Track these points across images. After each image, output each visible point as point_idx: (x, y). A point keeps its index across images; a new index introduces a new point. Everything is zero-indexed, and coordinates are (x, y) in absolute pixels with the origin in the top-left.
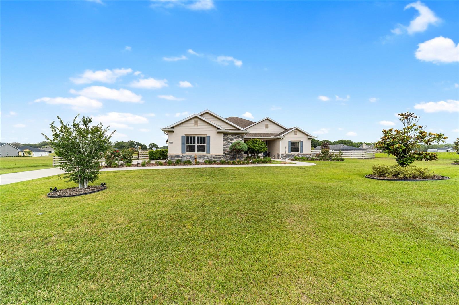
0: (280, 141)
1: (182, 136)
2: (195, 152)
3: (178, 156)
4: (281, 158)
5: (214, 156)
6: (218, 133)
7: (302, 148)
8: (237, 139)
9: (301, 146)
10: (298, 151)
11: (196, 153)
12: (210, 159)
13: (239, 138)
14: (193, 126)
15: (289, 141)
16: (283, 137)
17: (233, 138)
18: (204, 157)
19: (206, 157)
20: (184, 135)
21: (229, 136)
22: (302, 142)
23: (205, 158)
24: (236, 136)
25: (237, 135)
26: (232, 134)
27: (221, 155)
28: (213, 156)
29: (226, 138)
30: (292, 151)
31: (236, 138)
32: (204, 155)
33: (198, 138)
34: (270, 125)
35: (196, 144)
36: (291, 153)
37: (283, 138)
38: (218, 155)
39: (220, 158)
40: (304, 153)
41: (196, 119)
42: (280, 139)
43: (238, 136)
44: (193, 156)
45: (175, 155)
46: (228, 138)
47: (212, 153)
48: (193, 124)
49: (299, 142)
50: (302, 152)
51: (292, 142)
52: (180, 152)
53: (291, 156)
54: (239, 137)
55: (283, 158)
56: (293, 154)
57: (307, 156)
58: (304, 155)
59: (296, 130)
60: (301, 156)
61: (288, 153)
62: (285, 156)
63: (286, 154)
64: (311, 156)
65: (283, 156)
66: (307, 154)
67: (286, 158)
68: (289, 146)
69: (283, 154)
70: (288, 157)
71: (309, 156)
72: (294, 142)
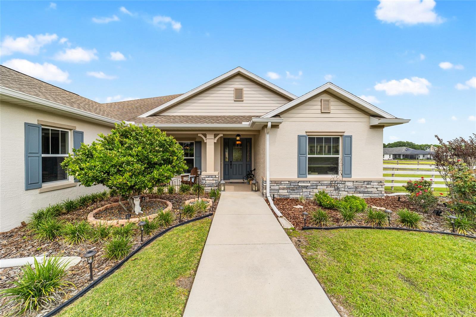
0: (268, 135)
4: (269, 194)
7: (347, 159)
9: (344, 153)
10: (334, 170)
15: (299, 137)
16: (276, 120)
22: (351, 137)
30: (312, 170)
34: (249, 91)
36: (309, 176)
37: (275, 126)
40: (355, 176)
42: (265, 129)
49: (336, 140)
50: (350, 174)
51: (311, 139)
53: (306, 187)
55: (279, 194)
56: (316, 182)
57: (368, 186)
58: (357, 183)
59: (325, 97)
60: (346, 187)
61: (296, 177)
62: (283, 189)
63: (288, 182)
64: (382, 185)
65: (278, 187)
66: (369, 182)
67: (288, 194)
68: (300, 153)
69: (277, 182)
70: (296, 191)
71: (377, 188)
72: (320, 140)
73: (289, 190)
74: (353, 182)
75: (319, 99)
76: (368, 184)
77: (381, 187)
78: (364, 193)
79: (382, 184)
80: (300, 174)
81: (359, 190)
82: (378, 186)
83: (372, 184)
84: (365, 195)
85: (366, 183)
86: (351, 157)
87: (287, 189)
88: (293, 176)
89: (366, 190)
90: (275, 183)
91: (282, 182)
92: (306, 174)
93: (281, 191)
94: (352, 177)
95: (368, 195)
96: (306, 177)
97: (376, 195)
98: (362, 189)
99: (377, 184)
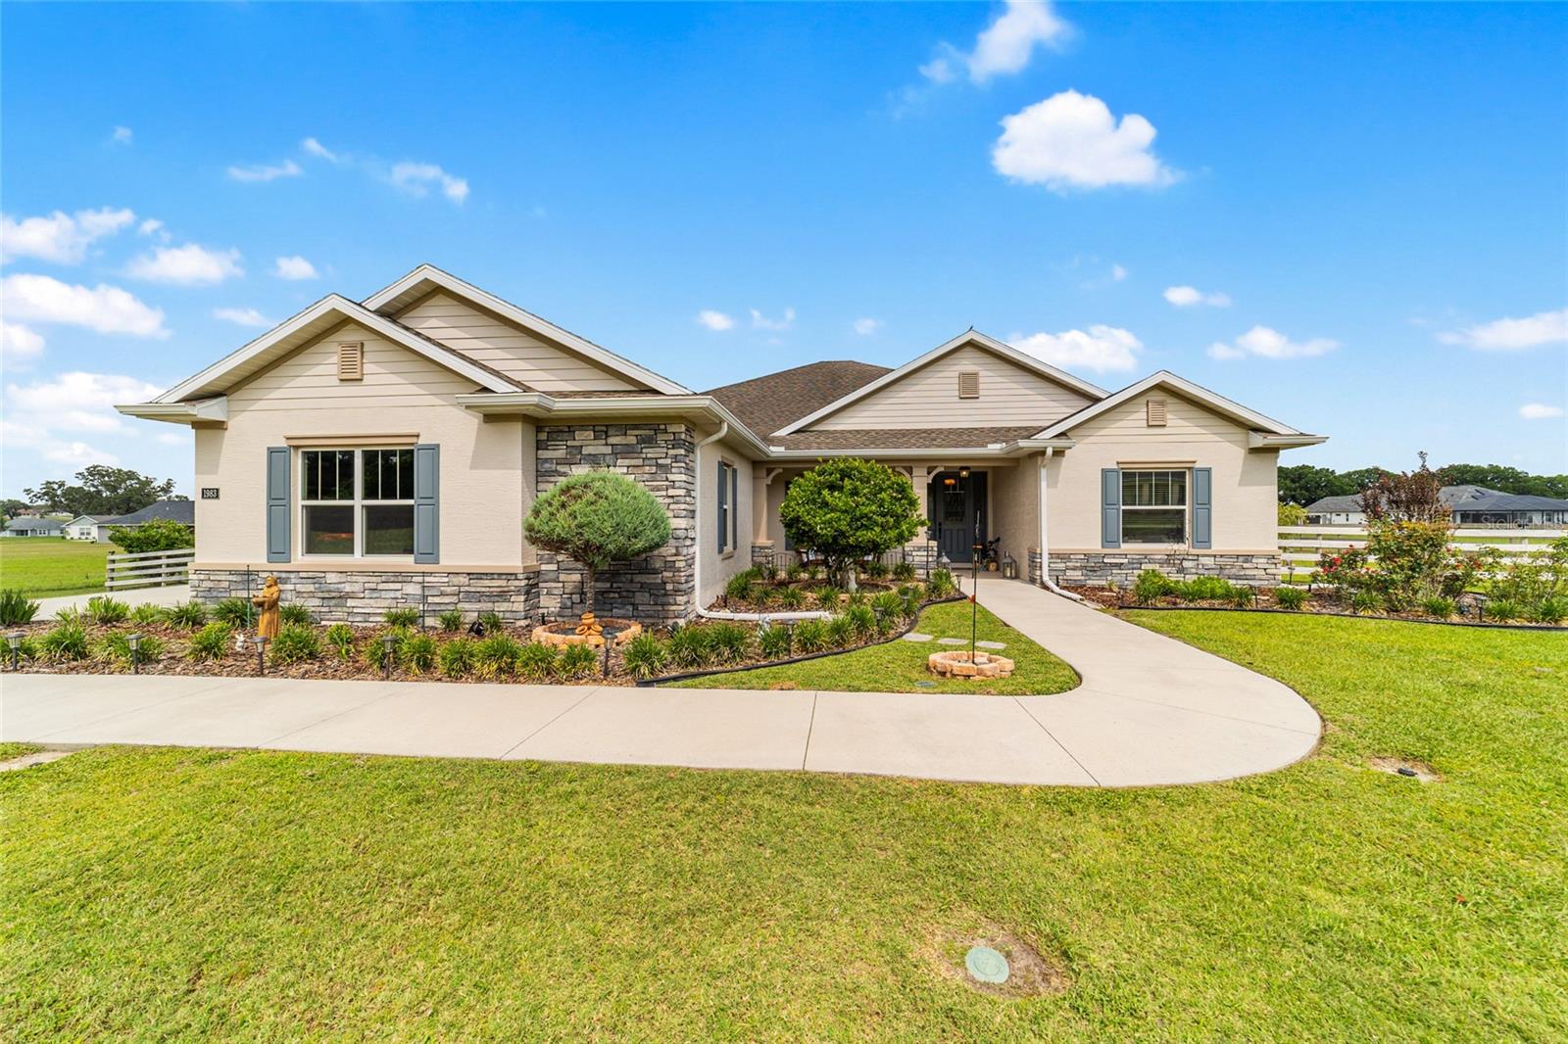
0: (1043, 472)
1: (271, 451)
2: (349, 549)
3: (248, 576)
4: (1046, 578)
5: (463, 580)
6: (493, 418)
7: (1202, 513)
8: (639, 462)
9: (1195, 502)
10: (1178, 535)
11: (358, 558)
12: (437, 600)
13: (650, 452)
14: (338, 383)
15: (1104, 472)
16: (1061, 443)
17: (609, 450)
18: (398, 586)
19: (413, 589)
20: (284, 444)
21: (584, 437)
22: (1209, 471)
23: (406, 597)
24: (632, 440)
25: (636, 427)
26: (603, 425)
27: (510, 576)
28: (456, 580)
29: (561, 453)
30: (1130, 535)
31: (627, 451)
32: (401, 577)
33: (370, 458)
34: (990, 377)
35: (358, 503)
36: (1124, 546)
37: (1059, 453)
38: (490, 576)
39: (503, 595)
40: (1217, 547)
41: (349, 336)
42: (1040, 459)
43: (642, 440)
44: (331, 578)
45: (231, 573)
46: (575, 457)
47: (448, 559)
48: (334, 369)
49: (1180, 476)
50: (1207, 542)
51: (1128, 476)
52: (256, 556)
53: (1119, 566)
54: (649, 441)
55: (1065, 577)
56: (1138, 557)
57: (1245, 565)
58: (1222, 559)
59: (1159, 396)
60: (1200, 567)
61: (1100, 547)
62: (1074, 569)
63: (1083, 557)
64: (1276, 564)
65: (1064, 565)
66: (1248, 558)
67: (1083, 578)
68: (1106, 502)
69: (1061, 556)
70: (1099, 573)
71: (1265, 569)
72: (1145, 476)
73: (1085, 572)
74: (1215, 556)
75: (1143, 400)
76: (1246, 561)
77: (1273, 566)
78: (1238, 578)
79: (1276, 561)
80: (1106, 541)
81: (1226, 572)
82: (1267, 566)
83: (1254, 560)
84: (1240, 582)
85: (1241, 559)
86: (1209, 510)
87: (1082, 568)
88: (1094, 545)
89: (1242, 573)
90: (1058, 558)
91: (1072, 557)
92: (1118, 541)
93: (1068, 573)
94: (1213, 548)
95: (1245, 582)
96: (1119, 546)
97: (1262, 582)
98: (1234, 571)
99: (1265, 561)
